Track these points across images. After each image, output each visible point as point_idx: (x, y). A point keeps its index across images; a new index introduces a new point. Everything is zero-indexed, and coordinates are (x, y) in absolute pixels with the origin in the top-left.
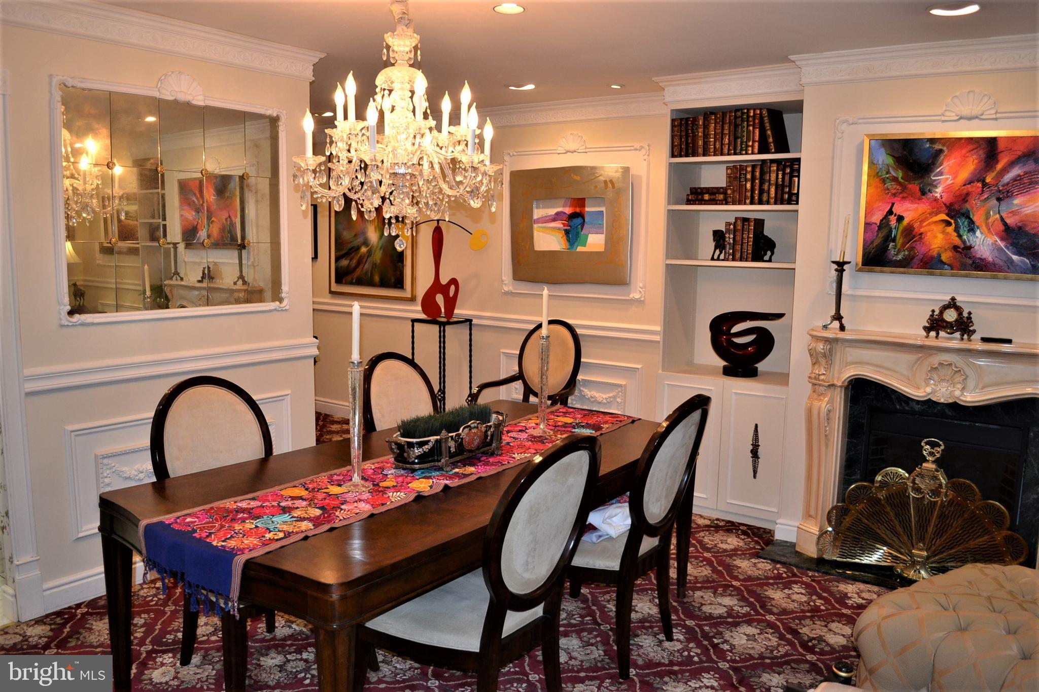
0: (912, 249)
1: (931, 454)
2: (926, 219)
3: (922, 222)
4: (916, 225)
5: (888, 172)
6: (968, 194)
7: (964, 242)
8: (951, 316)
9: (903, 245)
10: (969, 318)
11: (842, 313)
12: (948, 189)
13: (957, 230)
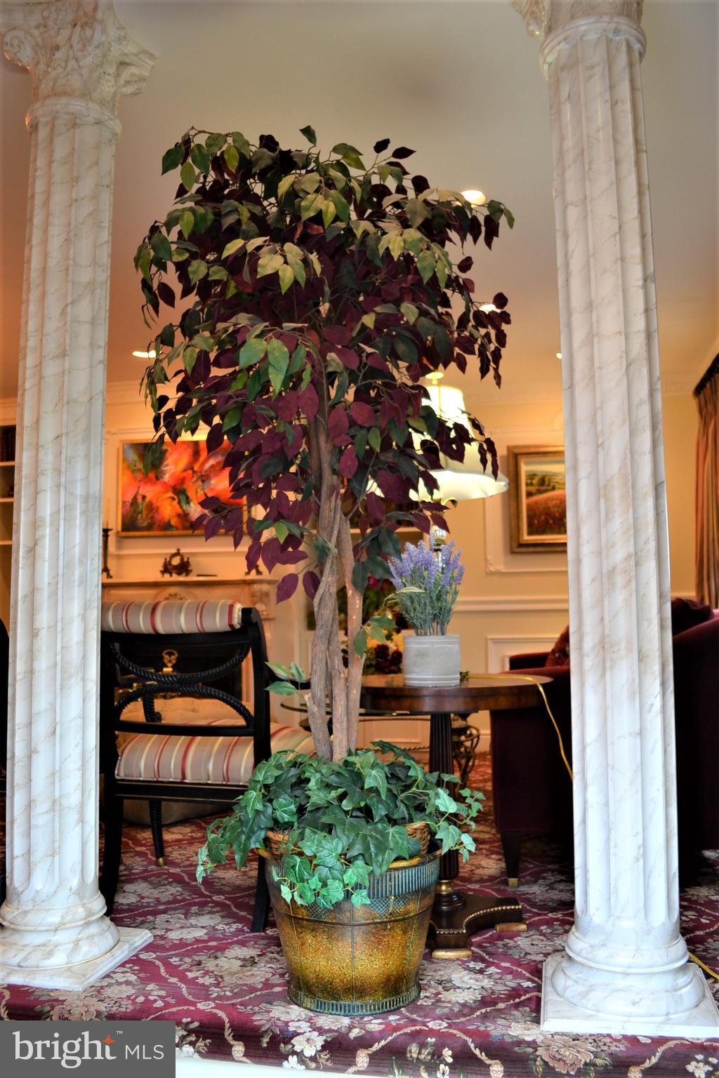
0: (152, 518)
1: (170, 661)
2: (160, 497)
3: (158, 499)
4: (154, 502)
5: (135, 466)
6: (184, 478)
7: (184, 511)
8: (176, 561)
9: (147, 515)
10: (188, 562)
11: (109, 566)
12: (172, 476)
13: (179, 503)
